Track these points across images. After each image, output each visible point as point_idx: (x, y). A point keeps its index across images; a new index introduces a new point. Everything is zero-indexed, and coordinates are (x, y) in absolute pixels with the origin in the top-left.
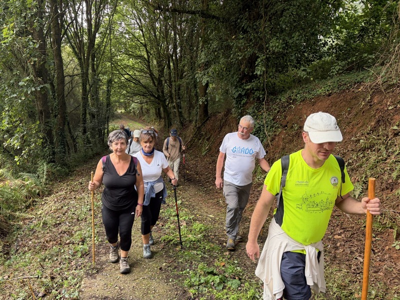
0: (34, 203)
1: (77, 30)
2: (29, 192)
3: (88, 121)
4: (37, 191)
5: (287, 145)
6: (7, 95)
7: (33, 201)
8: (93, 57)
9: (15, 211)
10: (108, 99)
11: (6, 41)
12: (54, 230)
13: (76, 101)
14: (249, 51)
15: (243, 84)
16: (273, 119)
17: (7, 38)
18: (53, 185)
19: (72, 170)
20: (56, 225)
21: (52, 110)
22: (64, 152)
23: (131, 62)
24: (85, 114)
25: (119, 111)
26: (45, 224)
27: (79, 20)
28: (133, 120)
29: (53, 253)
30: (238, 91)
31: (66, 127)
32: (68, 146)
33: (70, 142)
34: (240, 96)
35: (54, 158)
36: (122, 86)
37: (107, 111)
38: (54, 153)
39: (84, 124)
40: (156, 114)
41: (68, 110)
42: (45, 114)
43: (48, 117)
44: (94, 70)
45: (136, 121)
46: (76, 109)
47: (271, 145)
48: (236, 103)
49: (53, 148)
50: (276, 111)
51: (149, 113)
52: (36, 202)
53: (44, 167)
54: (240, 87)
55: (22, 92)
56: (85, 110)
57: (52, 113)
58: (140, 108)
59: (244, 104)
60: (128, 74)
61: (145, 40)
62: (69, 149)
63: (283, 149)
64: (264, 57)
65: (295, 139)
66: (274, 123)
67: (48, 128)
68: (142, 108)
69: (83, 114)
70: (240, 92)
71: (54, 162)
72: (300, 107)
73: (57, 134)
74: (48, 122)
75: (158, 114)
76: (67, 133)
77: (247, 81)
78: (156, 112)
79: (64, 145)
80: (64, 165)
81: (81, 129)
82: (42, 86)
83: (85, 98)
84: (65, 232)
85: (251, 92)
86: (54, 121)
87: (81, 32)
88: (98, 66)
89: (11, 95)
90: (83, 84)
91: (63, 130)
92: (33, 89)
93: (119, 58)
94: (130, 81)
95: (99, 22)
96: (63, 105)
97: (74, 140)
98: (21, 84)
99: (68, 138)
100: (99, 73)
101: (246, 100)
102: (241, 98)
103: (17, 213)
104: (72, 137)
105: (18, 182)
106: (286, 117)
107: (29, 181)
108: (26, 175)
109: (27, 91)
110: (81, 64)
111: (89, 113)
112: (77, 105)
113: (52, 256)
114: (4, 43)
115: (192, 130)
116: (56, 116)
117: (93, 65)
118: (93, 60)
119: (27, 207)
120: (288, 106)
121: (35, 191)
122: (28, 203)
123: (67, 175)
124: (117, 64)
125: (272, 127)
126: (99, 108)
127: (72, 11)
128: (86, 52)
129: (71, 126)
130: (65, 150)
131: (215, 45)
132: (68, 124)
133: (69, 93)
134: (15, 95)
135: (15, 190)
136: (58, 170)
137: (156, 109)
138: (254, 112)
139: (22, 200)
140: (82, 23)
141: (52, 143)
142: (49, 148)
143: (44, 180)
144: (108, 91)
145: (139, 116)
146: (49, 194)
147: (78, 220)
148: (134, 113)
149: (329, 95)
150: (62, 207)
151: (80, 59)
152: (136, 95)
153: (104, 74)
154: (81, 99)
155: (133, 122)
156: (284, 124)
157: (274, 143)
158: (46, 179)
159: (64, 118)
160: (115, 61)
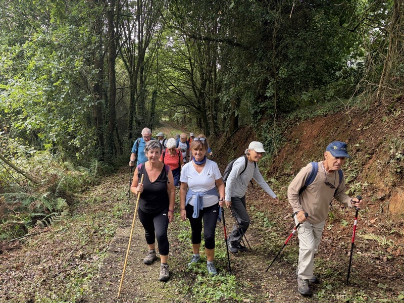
0: (88, 189)
1: (130, 46)
2: (84, 181)
3: (134, 127)
4: (90, 181)
5: (289, 156)
6: (74, 107)
7: (87, 188)
8: (142, 69)
9: (75, 193)
10: (153, 108)
11: (77, 68)
12: (101, 204)
13: (125, 108)
14: (262, 77)
15: (258, 103)
16: (282, 134)
17: (78, 67)
18: (101, 178)
19: (117, 168)
20: (103, 201)
21: (104, 117)
22: (112, 153)
23: (176, 74)
24: (131, 121)
25: (163, 119)
26: (95, 200)
27: (132, 37)
28: (176, 128)
29: (100, 215)
30: (254, 108)
31: (115, 132)
32: (115, 149)
33: (117, 145)
34: (256, 113)
35: (103, 157)
36: (167, 96)
37: (151, 119)
38: (103, 154)
39: (131, 130)
40: (197, 124)
41: (118, 117)
42: (99, 120)
43: (101, 123)
44: (142, 82)
45: (179, 129)
46: (125, 115)
47: (278, 155)
48: (254, 119)
49: (103, 149)
50: (284, 127)
51: (191, 122)
52: (89, 188)
53: (96, 164)
54: (256, 105)
55: (84, 105)
56: (132, 118)
57: (104, 120)
58: (183, 117)
59: (259, 119)
60: (173, 85)
61: (190, 54)
62: (116, 152)
63: (286, 159)
64: (275, 82)
65: (295, 151)
66: (282, 137)
67: (100, 132)
68: (185, 118)
69: (130, 121)
70: (255, 110)
71: (103, 160)
72: (303, 125)
73: (107, 138)
74: (100, 128)
75: (199, 124)
76: (115, 137)
77: (262, 100)
78: (197, 121)
79: (112, 147)
80: (111, 163)
81: (127, 135)
82: (99, 101)
83: (133, 107)
84: (108, 205)
85: (265, 109)
86: (105, 126)
87: (133, 48)
88: (145, 78)
89: (77, 107)
90: (131, 95)
91: (112, 134)
92: (93, 104)
93: (166, 70)
94: (174, 92)
95: (149, 39)
96: (113, 113)
97: (121, 144)
98: (85, 99)
99: (116, 142)
100: (147, 85)
101: (260, 116)
102: (257, 114)
103: (76, 194)
104: (119, 141)
105: (77, 172)
106: (291, 132)
107: (85, 173)
108: (82, 169)
109: (88, 105)
110: (131, 77)
111: (136, 120)
112: (125, 112)
113: (99, 216)
114: (75, 70)
115: (223, 140)
116: (107, 122)
117: (141, 77)
118: (142, 73)
119: (83, 191)
120: (294, 123)
121: (88, 181)
122: (83, 188)
123: (113, 172)
124: (164, 75)
125: (280, 140)
126: (144, 117)
127: (126, 29)
128: (136, 65)
129: (119, 131)
130: (113, 151)
131: (235, 70)
132: (117, 130)
133: (119, 101)
134: (80, 108)
135: (74, 178)
136: (105, 167)
137: (197, 119)
138: (267, 127)
139: (79, 186)
140: (134, 40)
141: (102, 145)
142: (100, 149)
143: (95, 174)
144: (153, 101)
145: (181, 125)
146: (98, 185)
147: (118, 200)
148: (178, 122)
149: (325, 116)
150: (107, 192)
151: (130, 72)
152: (179, 105)
153: (151, 85)
154: (129, 108)
155: (176, 130)
156: (289, 138)
157: (281, 154)
158: (97, 174)
159: (113, 124)
160: (162, 73)
